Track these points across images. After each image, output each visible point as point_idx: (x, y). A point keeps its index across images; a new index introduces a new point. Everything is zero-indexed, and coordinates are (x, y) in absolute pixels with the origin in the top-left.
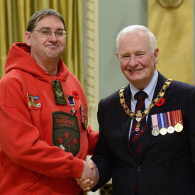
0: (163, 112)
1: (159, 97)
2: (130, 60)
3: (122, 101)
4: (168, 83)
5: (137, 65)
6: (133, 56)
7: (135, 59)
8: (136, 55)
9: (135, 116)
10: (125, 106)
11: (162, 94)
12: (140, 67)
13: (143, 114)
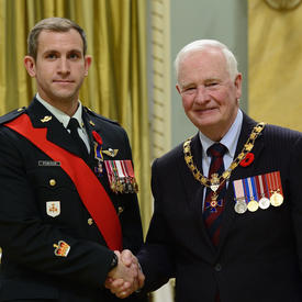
0: (251, 176)
1: (245, 152)
2: (197, 93)
3: (188, 159)
4: (259, 129)
5: (208, 102)
6: (201, 87)
7: (204, 92)
8: (206, 86)
9: (209, 183)
10: (193, 167)
11: (249, 147)
12: (212, 104)
13: (222, 179)
